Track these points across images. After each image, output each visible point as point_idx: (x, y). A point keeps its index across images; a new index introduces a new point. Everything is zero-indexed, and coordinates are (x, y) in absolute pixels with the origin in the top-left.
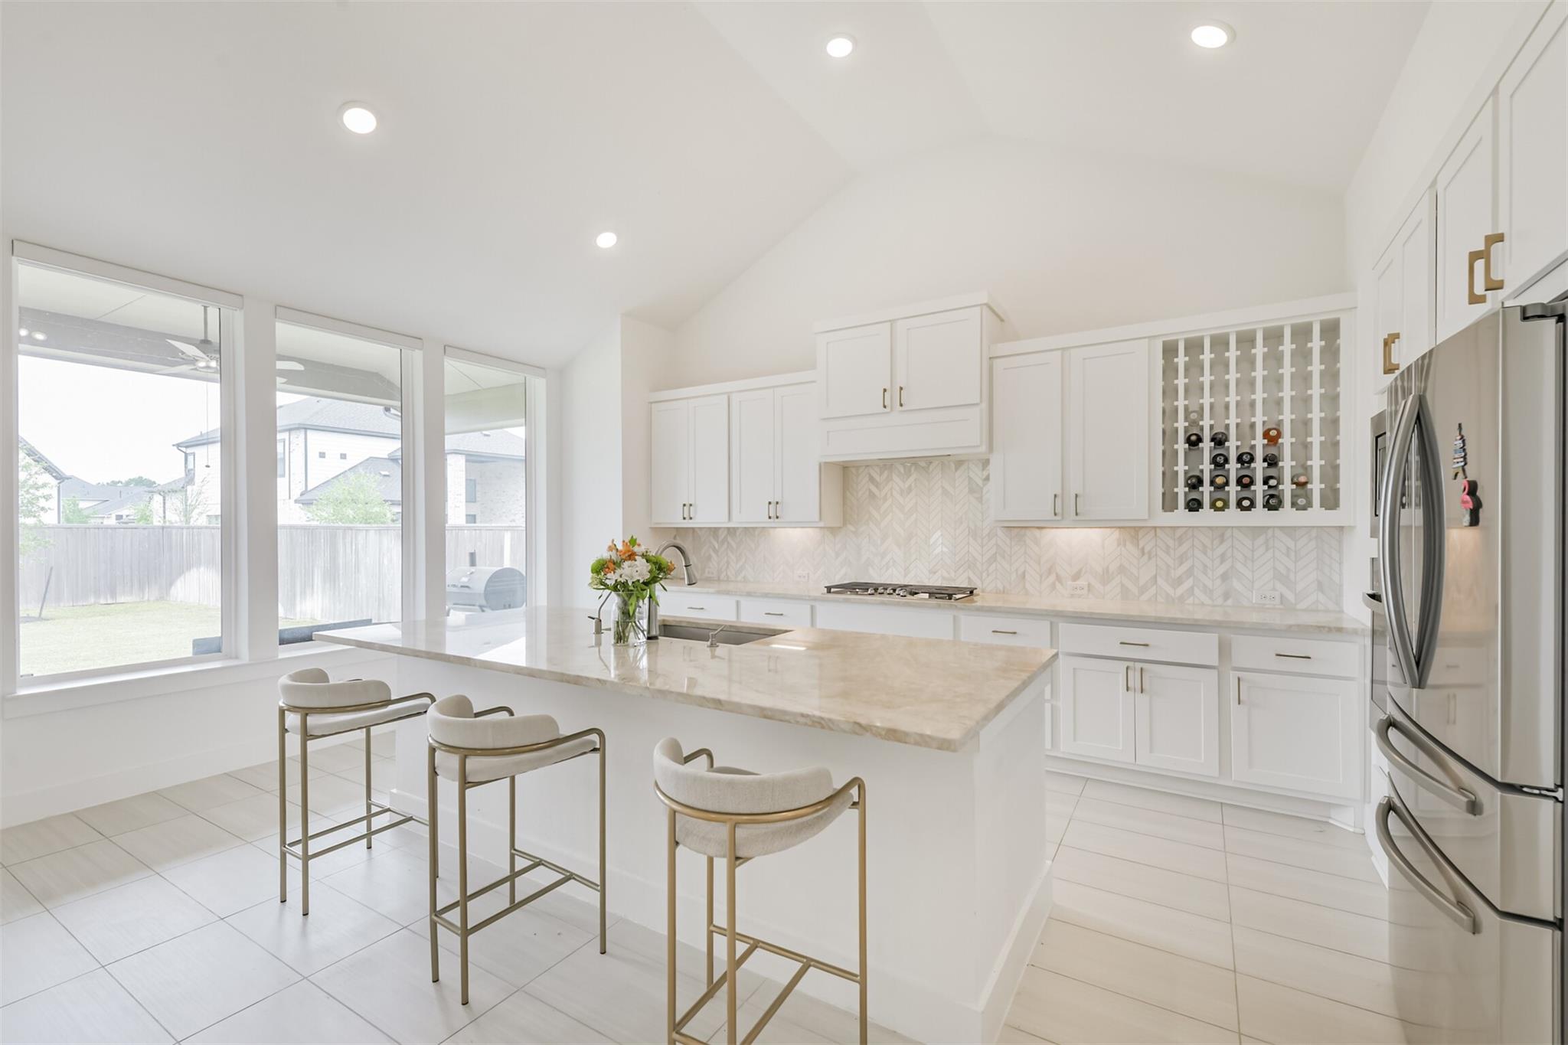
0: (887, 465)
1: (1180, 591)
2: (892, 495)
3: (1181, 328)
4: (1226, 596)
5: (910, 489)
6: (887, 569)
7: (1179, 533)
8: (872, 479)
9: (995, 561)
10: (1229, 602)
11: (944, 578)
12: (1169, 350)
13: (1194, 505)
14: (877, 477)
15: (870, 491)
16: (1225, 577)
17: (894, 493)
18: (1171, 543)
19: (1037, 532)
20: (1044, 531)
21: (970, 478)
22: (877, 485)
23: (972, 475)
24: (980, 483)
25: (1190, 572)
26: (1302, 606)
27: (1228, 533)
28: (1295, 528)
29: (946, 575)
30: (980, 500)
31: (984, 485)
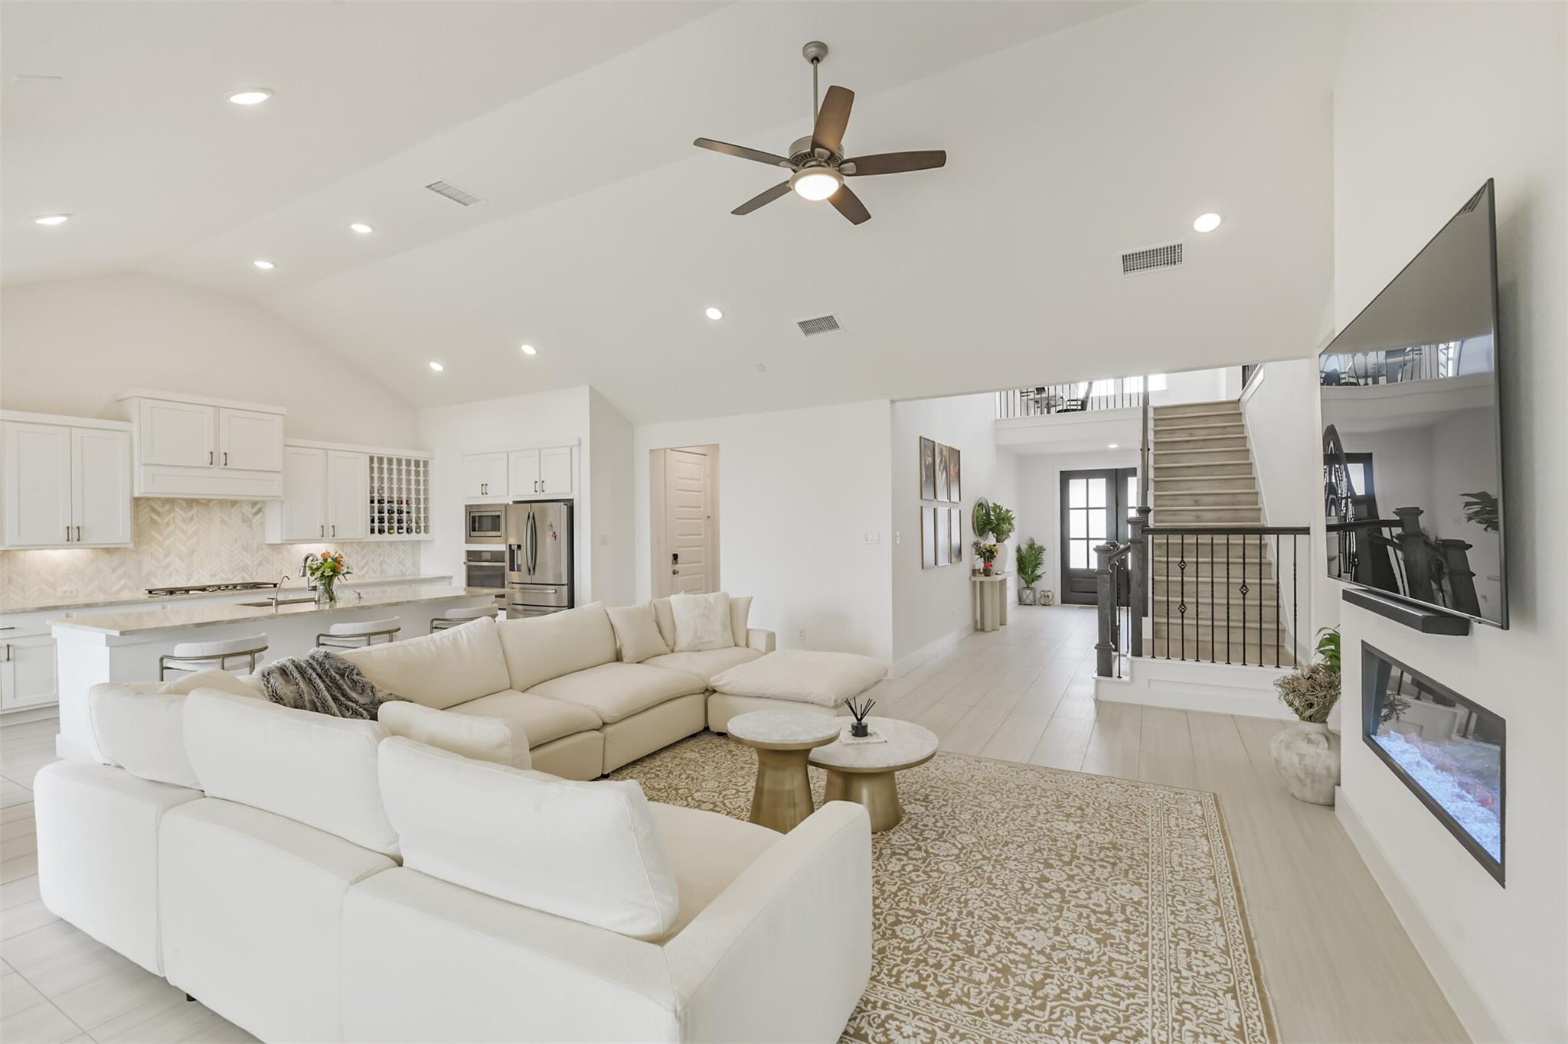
0: (170, 502)
1: (363, 572)
2: (174, 522)
3: (378, 451)
4: (381, 572)
5: (192, 519)
6: (170, 577)
7: (362, 545)
8: (153, 510)
9: (262, 564)
10: (383, 575)
11: (223, 579)
12: (372, 459)
13: (381, 531)
14: (159, 509)
15: (152, 519)
16: (381, 564)
17: (176, 520)
18: (358, 548)
19: (290, 547)
20: (294, 546)
21: (243, 514)
22: (159, 514)
23: (244, 511)
24: (250, 516)
25: (367, 563)
26: (407, 573)
27: (382, 544)
28: (405, 541)
29: (224, 577)
30: (251, 527)
31: (253, 518)
